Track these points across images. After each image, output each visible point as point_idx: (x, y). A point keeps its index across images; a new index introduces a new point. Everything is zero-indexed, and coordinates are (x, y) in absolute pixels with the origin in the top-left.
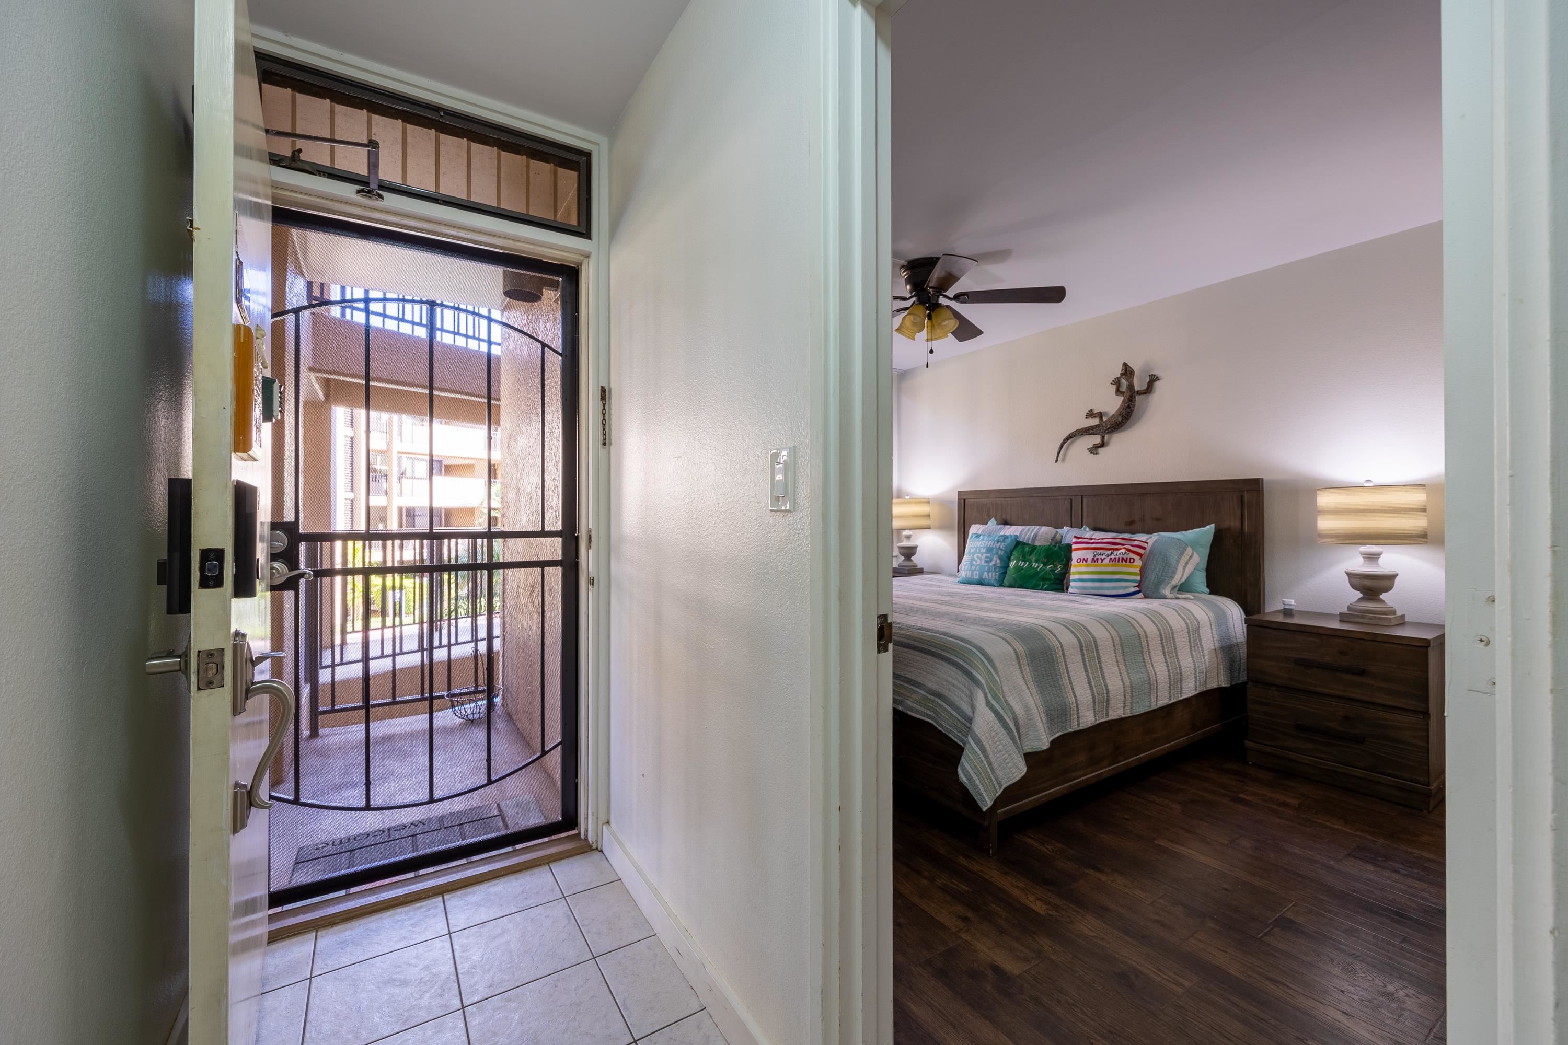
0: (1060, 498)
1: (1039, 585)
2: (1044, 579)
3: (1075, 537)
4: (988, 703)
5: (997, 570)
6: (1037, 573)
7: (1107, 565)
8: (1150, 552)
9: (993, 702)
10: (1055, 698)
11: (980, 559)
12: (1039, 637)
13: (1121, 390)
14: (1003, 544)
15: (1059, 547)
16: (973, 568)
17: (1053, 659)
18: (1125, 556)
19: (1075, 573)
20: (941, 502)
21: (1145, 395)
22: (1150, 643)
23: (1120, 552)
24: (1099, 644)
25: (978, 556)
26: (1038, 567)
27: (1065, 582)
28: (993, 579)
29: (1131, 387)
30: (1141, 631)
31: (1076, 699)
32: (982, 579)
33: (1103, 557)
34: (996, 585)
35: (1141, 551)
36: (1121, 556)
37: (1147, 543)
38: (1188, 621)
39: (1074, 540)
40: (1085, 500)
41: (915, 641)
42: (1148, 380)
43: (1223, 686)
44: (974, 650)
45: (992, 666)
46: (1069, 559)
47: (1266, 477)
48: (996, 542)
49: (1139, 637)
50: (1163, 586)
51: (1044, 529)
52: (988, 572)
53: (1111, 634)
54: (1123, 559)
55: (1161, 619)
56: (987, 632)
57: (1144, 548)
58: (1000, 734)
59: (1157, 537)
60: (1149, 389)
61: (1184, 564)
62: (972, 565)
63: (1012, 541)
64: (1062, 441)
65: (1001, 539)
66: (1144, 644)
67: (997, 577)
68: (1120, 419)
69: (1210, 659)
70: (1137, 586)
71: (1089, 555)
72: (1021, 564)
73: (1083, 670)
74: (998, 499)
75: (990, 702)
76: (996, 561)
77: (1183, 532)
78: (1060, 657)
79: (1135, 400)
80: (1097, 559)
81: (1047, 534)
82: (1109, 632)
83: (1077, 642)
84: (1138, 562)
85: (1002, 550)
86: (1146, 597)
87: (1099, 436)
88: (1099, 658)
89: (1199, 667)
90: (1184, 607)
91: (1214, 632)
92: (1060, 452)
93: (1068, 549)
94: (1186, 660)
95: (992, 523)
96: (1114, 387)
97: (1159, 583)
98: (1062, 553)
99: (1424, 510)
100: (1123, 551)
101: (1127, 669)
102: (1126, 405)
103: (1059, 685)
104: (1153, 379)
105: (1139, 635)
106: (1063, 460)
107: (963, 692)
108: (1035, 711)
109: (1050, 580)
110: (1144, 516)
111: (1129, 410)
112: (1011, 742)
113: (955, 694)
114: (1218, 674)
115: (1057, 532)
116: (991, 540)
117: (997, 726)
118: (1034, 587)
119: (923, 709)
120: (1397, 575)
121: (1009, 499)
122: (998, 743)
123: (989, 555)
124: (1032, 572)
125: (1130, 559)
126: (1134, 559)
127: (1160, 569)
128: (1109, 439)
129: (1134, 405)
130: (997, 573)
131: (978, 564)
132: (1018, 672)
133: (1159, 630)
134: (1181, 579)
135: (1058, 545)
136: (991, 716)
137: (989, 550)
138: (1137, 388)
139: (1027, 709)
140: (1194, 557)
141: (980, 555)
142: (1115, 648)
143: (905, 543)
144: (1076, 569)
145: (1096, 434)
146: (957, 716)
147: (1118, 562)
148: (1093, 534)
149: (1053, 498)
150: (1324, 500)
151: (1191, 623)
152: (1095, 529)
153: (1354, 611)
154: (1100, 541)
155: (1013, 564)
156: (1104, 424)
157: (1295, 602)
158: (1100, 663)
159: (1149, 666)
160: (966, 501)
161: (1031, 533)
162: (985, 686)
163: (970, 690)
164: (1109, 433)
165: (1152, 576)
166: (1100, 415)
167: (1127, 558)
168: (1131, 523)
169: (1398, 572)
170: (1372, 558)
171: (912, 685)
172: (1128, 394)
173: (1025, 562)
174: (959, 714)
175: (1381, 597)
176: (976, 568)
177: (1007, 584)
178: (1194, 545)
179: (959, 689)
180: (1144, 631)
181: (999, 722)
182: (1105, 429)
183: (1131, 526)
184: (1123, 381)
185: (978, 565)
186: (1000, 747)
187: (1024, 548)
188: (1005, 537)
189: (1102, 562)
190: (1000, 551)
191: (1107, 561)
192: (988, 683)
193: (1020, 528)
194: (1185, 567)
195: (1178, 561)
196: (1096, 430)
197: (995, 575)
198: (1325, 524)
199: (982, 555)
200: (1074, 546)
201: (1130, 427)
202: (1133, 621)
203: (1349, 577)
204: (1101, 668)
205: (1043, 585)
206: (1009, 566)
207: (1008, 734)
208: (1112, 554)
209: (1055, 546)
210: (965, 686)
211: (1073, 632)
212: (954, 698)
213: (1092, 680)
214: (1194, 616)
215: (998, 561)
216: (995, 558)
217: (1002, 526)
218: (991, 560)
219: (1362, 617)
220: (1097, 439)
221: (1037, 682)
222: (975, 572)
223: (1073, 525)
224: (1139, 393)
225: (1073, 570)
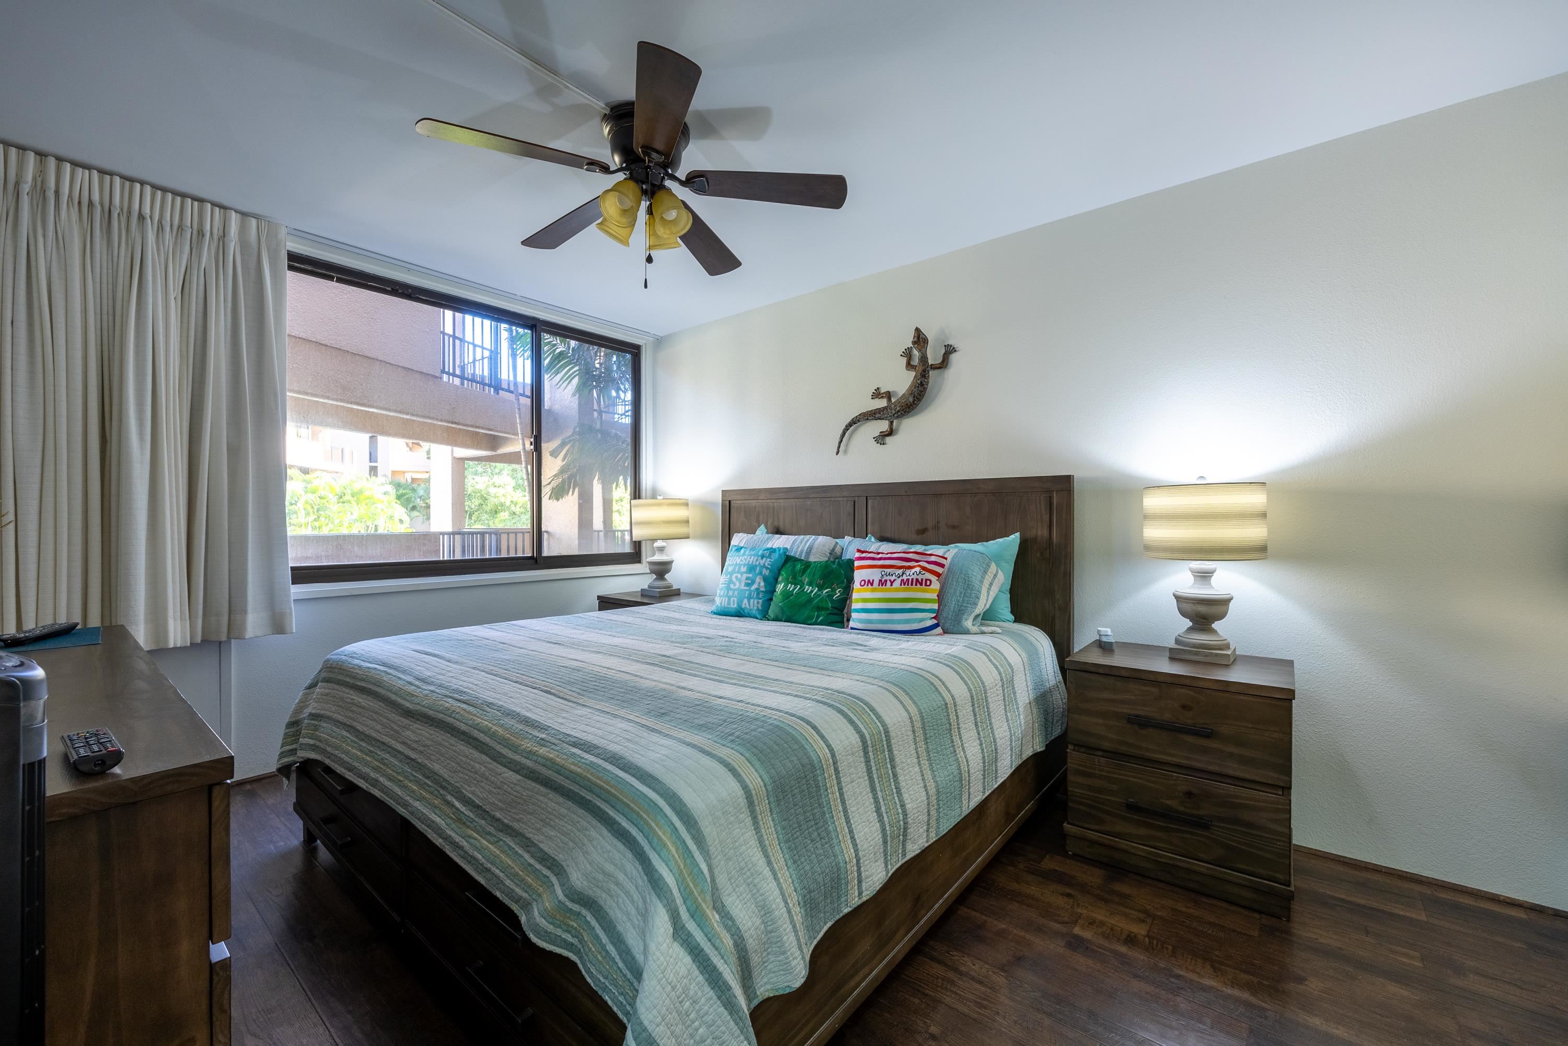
0: (841, 499)
1: (812, 618)
2: (819, 608)
3: (859, 551)
4: (680, 933)
5: (760, 597)
6: (810, 600)
7: (897, 590)
8: (949, 569)
9: (691, 926)
10: (820, 862)
11: (739, 580)
12: (796, 747)
13: (912, 363)
14: (769, 560)
15: (839, 564)
16: (731, 593)
17: (818, 787)
18: (920, 577)
19: (858, 601)
20: (704, 505)
21: (939, 370)
22: (960, 714)
23: (913, 571)
24: (892, 734)
25: (736, 577)
26: (812, 591)
27: (845, 611)
28: (756, 608)
29: (924, 359)
30: (948, 699)
31: (856, 851)
32: (741, 608)
33: (892, 578)
34: (759, 617)
35: (939, 569)
36: (915, 577)
37: (946, 559)
38: (1002, 670)
39: (857, 555)
40: (870, 502)
41: (558, 772)
42: (943, 351)
43: (1039, 750)
44: (661, 802)
45: (693, 838)
46: (851, 580)
47: (1077, 474)
48: (760, 558)
49: (947, 707)
50: (965, 617)
51: (821, 539)
52: (749, 598)
53: (909, 713)
54: (917, 580)
55: (971, 673)
56: (694, 746)
57: (942, 566)
58: (703, 1000)
59: (956, 550)
60: (944, 364)
61: (988, 586)
62: (728, 588)
63: (780, 555)
64: (844, 427)
65: (767, 554)
66: (953, 717)
67: (760, 608)
68: (911, 400)
69: (1026, 717)
70: (934, 618)
71: (875, 575)
72: (790, 587)
73: (868, 789)
74: (769, 501)
75: (683, 927)
76: (760, 583)
77: (985, 543)
78: (830, 776)
79: (929, 376)
80: (886, 581)
81: (824, 546)
82: (907, 710)
83: (859, 740)
84: (936, 585)
85: (767, 568)
86: (945, 632)
87: (887, 422)
88: (892, 760)
89: (1015, 733)
90: (994, 648)
91: (1028, 678)
92: (841, 441)
93: (849, 567)
94: (1001, 727)
95: (761, 531)
96: (904, 360)
97: (960, 614)
98: (843, 572)
99: (1264, 515)
100: (918, 569)
101: (931, 765)
102: (919, 382)
103: (828, 833)
104: (950, 350)
105: (946, 704)
106: (845, 452)
107: (633, 902)
108: (780, 911)
109: (827, 609)
110: (938, 522)
111: (921, 389)
112: (726, 1013)
113: (617, 903)
114: (1033, 736)
115: (837, 543)
116: (755, 555)
117: (697, 983)
118: (807, 621)
119: (559, 932)
120: (1232, 599)
121: (782, 501)
122: (697, 1023)
123: (751, 575)
124: (803, 599)
125: (926, 580)
126: (931, 581)
127: (961, 593)
128: (898, 426)
129: (928, 382)
130: (760, 601)
131: (736, 587)
132: (750, 834)
133: (970, 690)
134: (985, 605)
135: (837, 560)
136: (684, 961)
137: (751, 568)
138: (930, 362)
139: (765, 911)
140: (998, 576)
141: (739, 576)
142: (915, 736)
143: (658, 558)
144: (860, 596)
145: (883, 419)
146: (617, 959)
147: (912, 585)
148: (880, 546)
149: (832, 499)
150: (1152, 502)
151: (1005, 671)
152: (882, 539)
153: (1186, 646)
154: (889, 556)
155: (780, 587)
156: (893, 406)
157: (1112, 631)
158: (893, 767)
159: (959, 751)
160: (732, 504)
161: (805, 545)
162: (675, 891)
163: (645, 902)
164: (898, 417)
165: (952, 604)
166: (888, 395)
167: (922, 580)
168: (922, 531)
169: (1233, 594)
170: (1204, 576)
171: (549, 868)
172: (920, 369)
173: (796, 585)
174: (620, 955)
175: (1213, 626)
176: (733, 593)
177: (772, 616)
178: (998, 558)
179: (627, 893)
180: (952, 696)
181: (701, 973)
182: (894, 412)
183: (924, 536)
184: (916, 353)
185: (735, 590)
186: (701, 1031)
187: (794, 566)
188: (772, 551)
189: (891, 585)
190: (764, 570)
191: (897, 584)
192: (682, 883)
193: (792, 538)
194: (989, 589)
195: (982, 582)
196: (883, 414)
197: (758, 603)
198: (1154, 533)
199: (742, 575)
200: (857, 563)
201: (922, 411)
202: (937, 683)
203: (1177, 601)
204: (895, 775)
205: (818, 617)
206: (775, 591)
207: (719, 998)
208: (903, 574)
209: (834, 562)
210: (637, 888)
211: (851, 722)
212: (615, 914)
213: (882, 803)
214: (1007, 660)
215: (762, 584)
216: (758, 580)
217: (770, 535)
218: (753, 582)
219: (1197, 653)
220: (884, 426)
221: (788, 841)
222: (732, 599)
223: (856, 536)
224: (934, 367)
225: (855, 596)
